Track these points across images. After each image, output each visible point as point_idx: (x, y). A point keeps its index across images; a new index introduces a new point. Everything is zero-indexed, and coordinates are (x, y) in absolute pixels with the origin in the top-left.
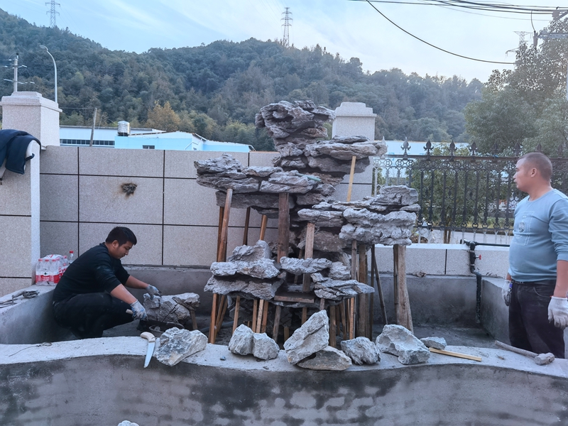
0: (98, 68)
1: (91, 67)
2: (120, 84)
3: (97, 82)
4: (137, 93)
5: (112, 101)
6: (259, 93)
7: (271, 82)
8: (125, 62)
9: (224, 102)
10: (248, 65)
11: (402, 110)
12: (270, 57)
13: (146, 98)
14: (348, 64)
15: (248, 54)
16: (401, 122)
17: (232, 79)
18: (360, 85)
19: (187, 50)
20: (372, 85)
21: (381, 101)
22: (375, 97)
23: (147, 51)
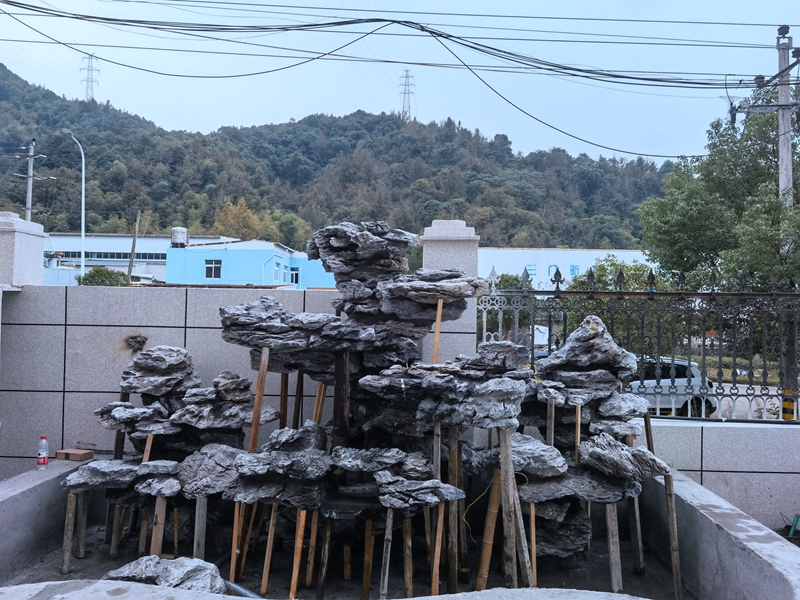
0: (149, 154)
1: (138, 153)
2: (179, 176)
3: (147, 173)
4: (202, 187)
5: (167, 199)
6: (369, 185)
7: (385, 169)
8: (186, 146)
9: (321, 197)
10: (354, 147)
11: (568, 205)
12: (384, 135)
13: (212, 194)
14: (491, 144)
15: (354, 132)
16: (567, 222)
17: (332, 166)
18: (509, 171)
19: (271, 128)
20: (526, 171)
21: (539, 192)
22: (530, 188)
23: (216, 131)
